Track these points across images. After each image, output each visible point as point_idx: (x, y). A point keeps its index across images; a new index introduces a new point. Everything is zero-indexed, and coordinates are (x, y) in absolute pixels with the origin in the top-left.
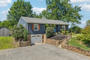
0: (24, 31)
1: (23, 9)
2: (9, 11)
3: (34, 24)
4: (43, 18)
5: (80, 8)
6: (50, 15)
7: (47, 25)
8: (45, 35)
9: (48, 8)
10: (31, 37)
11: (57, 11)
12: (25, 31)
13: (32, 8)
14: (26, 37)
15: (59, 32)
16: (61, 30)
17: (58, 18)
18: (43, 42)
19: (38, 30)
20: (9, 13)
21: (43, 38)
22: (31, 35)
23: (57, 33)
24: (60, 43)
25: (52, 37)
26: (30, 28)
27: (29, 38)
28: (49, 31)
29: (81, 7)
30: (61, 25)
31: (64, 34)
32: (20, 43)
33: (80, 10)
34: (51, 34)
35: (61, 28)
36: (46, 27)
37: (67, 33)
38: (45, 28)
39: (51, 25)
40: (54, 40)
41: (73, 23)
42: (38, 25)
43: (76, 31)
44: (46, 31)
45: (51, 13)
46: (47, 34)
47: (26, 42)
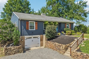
0: (13, 30)
1: (19, 6)
2: (4, 9)
3: (29, 22)
4: (42, 15)
5: (85, 3)
6: (50, 12)
7: (47, 22)
8: (44, 36)
9: (47, 4)
10: (25, 39)
11: (58, 7)
12: (15, 31)
13: (30, 5)
14: (17, 40)
15: (63, 32)
16: (65, 29)
17: (59, 16)
18: (42, 45)
19: (35, 30)
20: (3, 10)
21: (42, 40)
22: (25, 36)
23: (60, 34)
24: (66, 49)
25: (54, 38)
26: (23, 27)
27: (22, 40)
28: (49, 30)
29: (87, 2)
30: (65, 23)
31: (69, 34)
32: (6, 49)
33: (86, 6)
34: (52, 35)
35: (65, 27)
36: (45, 25)
37: (73, 33)
38: (45, 27)
39: (52, 23)
40: (57, 44)
41: (78, 21)
42: (35, 22)
43: (82, 30)
44: (46, 30)
45: (51, 10)
46: (47, 35)
47: (16, 47)
